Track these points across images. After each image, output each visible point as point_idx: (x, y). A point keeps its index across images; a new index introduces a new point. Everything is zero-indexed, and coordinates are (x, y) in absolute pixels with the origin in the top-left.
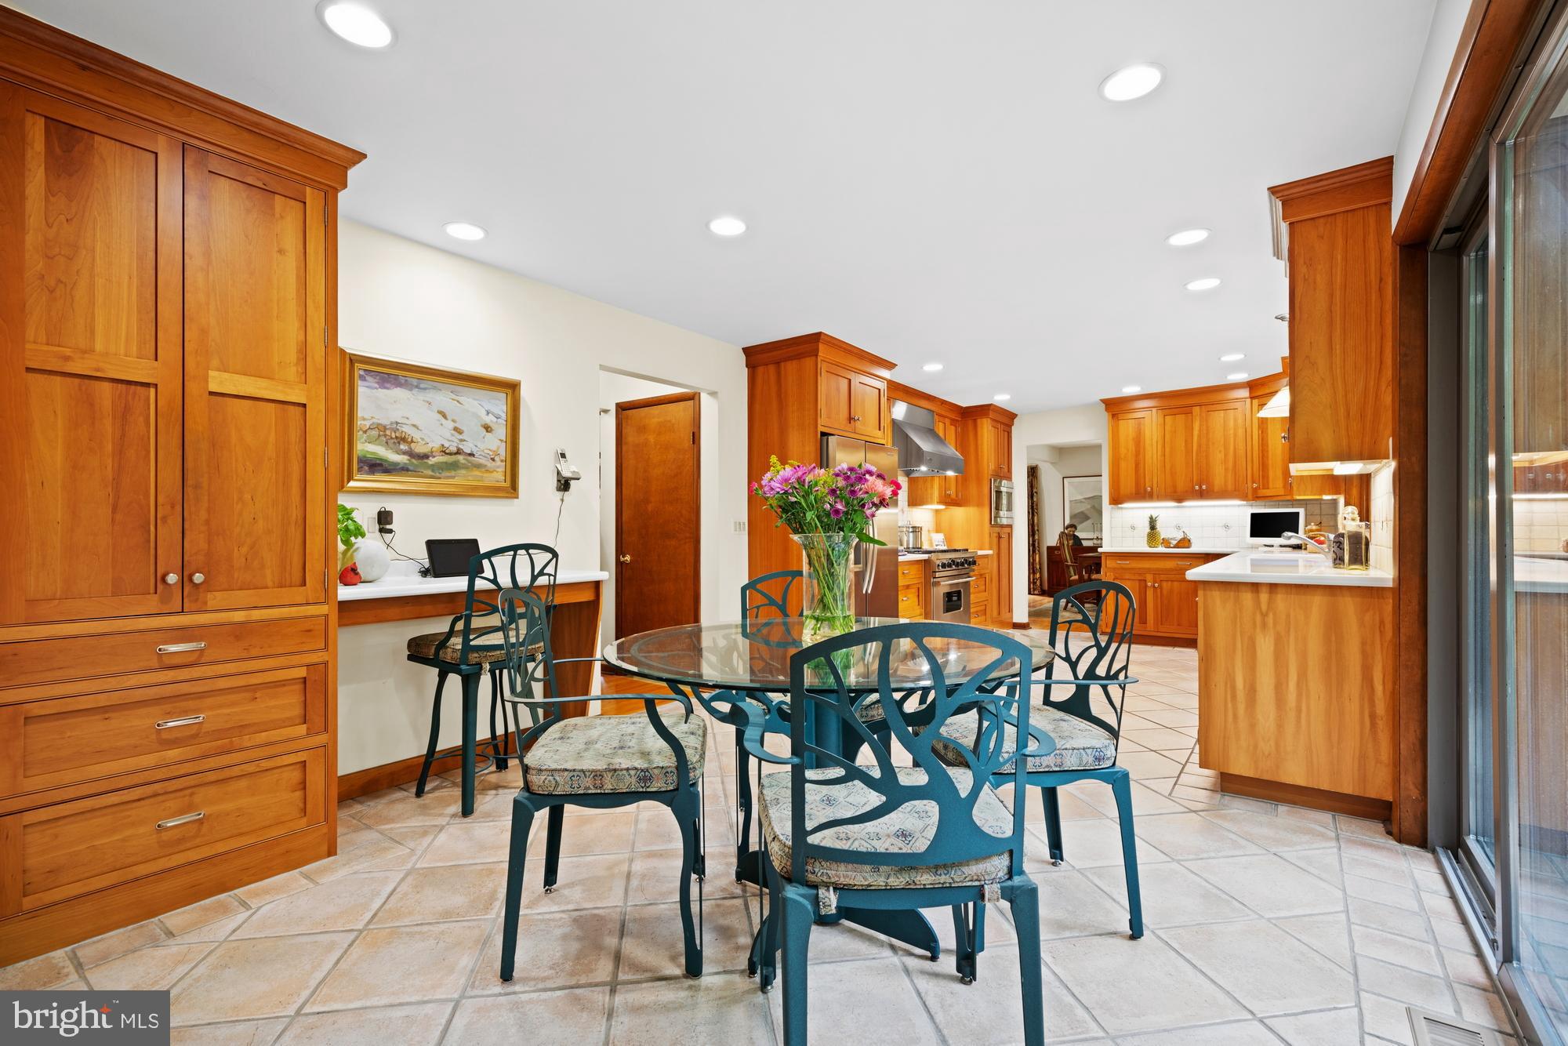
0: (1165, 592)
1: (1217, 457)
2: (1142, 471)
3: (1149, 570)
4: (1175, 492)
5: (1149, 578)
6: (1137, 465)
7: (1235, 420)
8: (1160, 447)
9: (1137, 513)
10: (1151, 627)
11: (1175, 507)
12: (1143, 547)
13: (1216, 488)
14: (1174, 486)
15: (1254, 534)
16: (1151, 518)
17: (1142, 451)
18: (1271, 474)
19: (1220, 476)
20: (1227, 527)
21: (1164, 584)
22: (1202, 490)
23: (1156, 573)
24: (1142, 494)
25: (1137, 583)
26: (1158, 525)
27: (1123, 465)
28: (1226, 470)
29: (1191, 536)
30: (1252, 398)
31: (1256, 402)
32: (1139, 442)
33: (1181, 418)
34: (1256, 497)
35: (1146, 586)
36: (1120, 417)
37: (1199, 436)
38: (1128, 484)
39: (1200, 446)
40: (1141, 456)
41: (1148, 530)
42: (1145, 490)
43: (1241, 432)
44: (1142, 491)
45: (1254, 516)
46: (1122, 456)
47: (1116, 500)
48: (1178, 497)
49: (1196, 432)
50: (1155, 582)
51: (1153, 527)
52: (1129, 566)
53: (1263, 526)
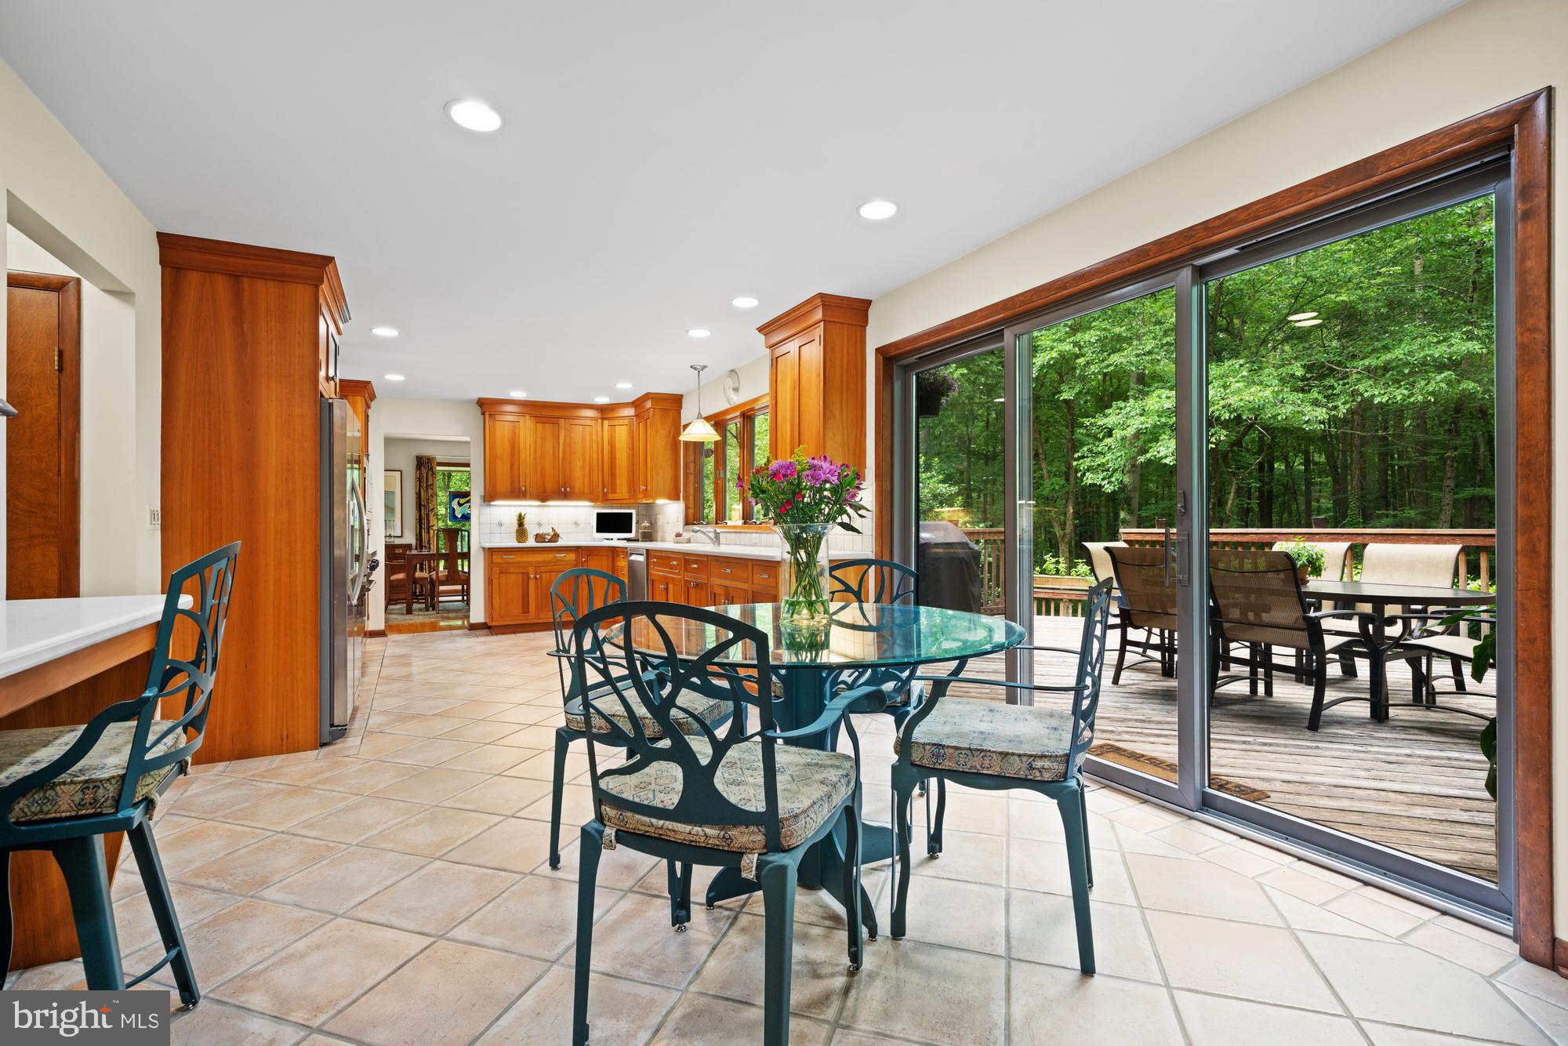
0: (544, 582)
1: (577, 464)
2: (516, 471)
3: (530, 564)
4: (544, 492)
5: (531, 570)
6: (512, 465)
7: (591, 435)
8: (532, 451)
9: (506, 511)
10: (532, 617)
11: (539, 506)
12: (513, 543)
13: (576, 491)
14: (544, 486)
15: (599, 530)
16: (520, 515)
17: (516, 452)
18: (618, 482)
19: (579, 480)
20: (576, 524)
21: (544, 575)
22: (564, 492)
23: (537, 566)
24: (516, 493)
25: (520, 576)
26: (526, 522)
27: (499, 464)
28: (584, 475)
29: (558, 531)
30: (603, 419)
31: (606, 423)
32: (514, 444)
33: (549, 427)
34: (605, 500)
35: (529, 578)
36: (498, 417)
37: (564, 446)
38: (503, 482)
39: (565, 453)
40: (516, 457)
41: (515, 526)
42: (520, 489)
43: (595, 445)
44: (517, 490)
45: (599, 515)
46: (499, 455)
47: (489, 497)
48: (543, 497)
49: (562, 441)
50: (536, 574)
51: (521, 524)
52: (514, 561)
53: (606, 523)
